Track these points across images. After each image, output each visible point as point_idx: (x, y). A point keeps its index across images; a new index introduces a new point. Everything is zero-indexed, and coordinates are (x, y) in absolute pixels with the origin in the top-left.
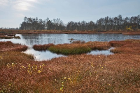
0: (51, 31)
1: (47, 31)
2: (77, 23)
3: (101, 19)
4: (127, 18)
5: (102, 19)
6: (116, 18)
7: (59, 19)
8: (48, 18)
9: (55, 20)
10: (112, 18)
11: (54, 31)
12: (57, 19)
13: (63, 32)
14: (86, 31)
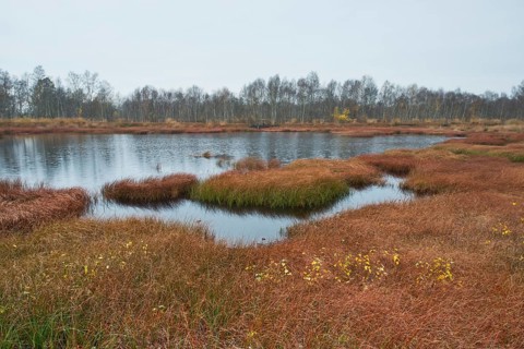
0: (62, 123)
1: (43, 124)
2: (170, 95)
3: (255, 84)
4: (332, 85)
5: (258, 85)
6: (302, 83)
7: (95, 76)
8: (39, 69)
9: (75, 76)
10: (290, 80)
11: (79, 123)
12: (87, 74)
13: (119, 128)
14: (210, 123)
